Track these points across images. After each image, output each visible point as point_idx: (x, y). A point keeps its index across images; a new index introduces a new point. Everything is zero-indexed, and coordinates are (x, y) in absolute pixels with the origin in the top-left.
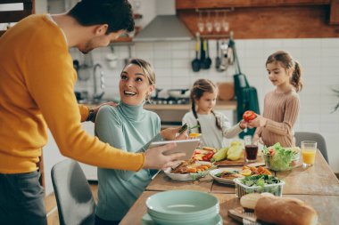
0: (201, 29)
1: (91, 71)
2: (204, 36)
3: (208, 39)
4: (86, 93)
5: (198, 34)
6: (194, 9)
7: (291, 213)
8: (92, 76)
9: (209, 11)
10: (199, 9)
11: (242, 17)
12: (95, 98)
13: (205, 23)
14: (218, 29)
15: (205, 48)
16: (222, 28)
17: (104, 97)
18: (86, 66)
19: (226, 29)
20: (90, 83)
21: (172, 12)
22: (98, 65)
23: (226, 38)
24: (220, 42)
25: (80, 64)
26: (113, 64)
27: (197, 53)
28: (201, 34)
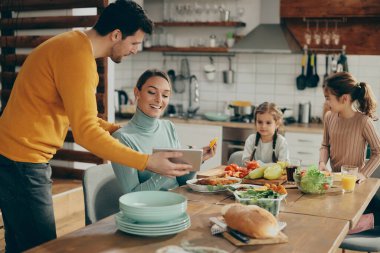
0: (308, 41)
1: (187, 82)
2: (312, 50)
3: (316, 53)
4: (180, 106)
5: (306, 47)
6: (302, 19)
7: (249, 220)
8: (187, 89)
9: (317, 21)
10: (307, 18)
11: (357, 29)
12: (189, 112)
13: (313, 34)
14: (327, 42)
15: (312, 63)
16: (332, 41)
17: (198, 112)
18: (182, 77)
19: (337, 42)
20: (186, 95)
21: (276, 20)
22: (194, 76)
23: (337, 53)
24: (330, 57)
25: (176, 74)
26: (211, 76)
27: (303, 68)
28: (309, 46)
